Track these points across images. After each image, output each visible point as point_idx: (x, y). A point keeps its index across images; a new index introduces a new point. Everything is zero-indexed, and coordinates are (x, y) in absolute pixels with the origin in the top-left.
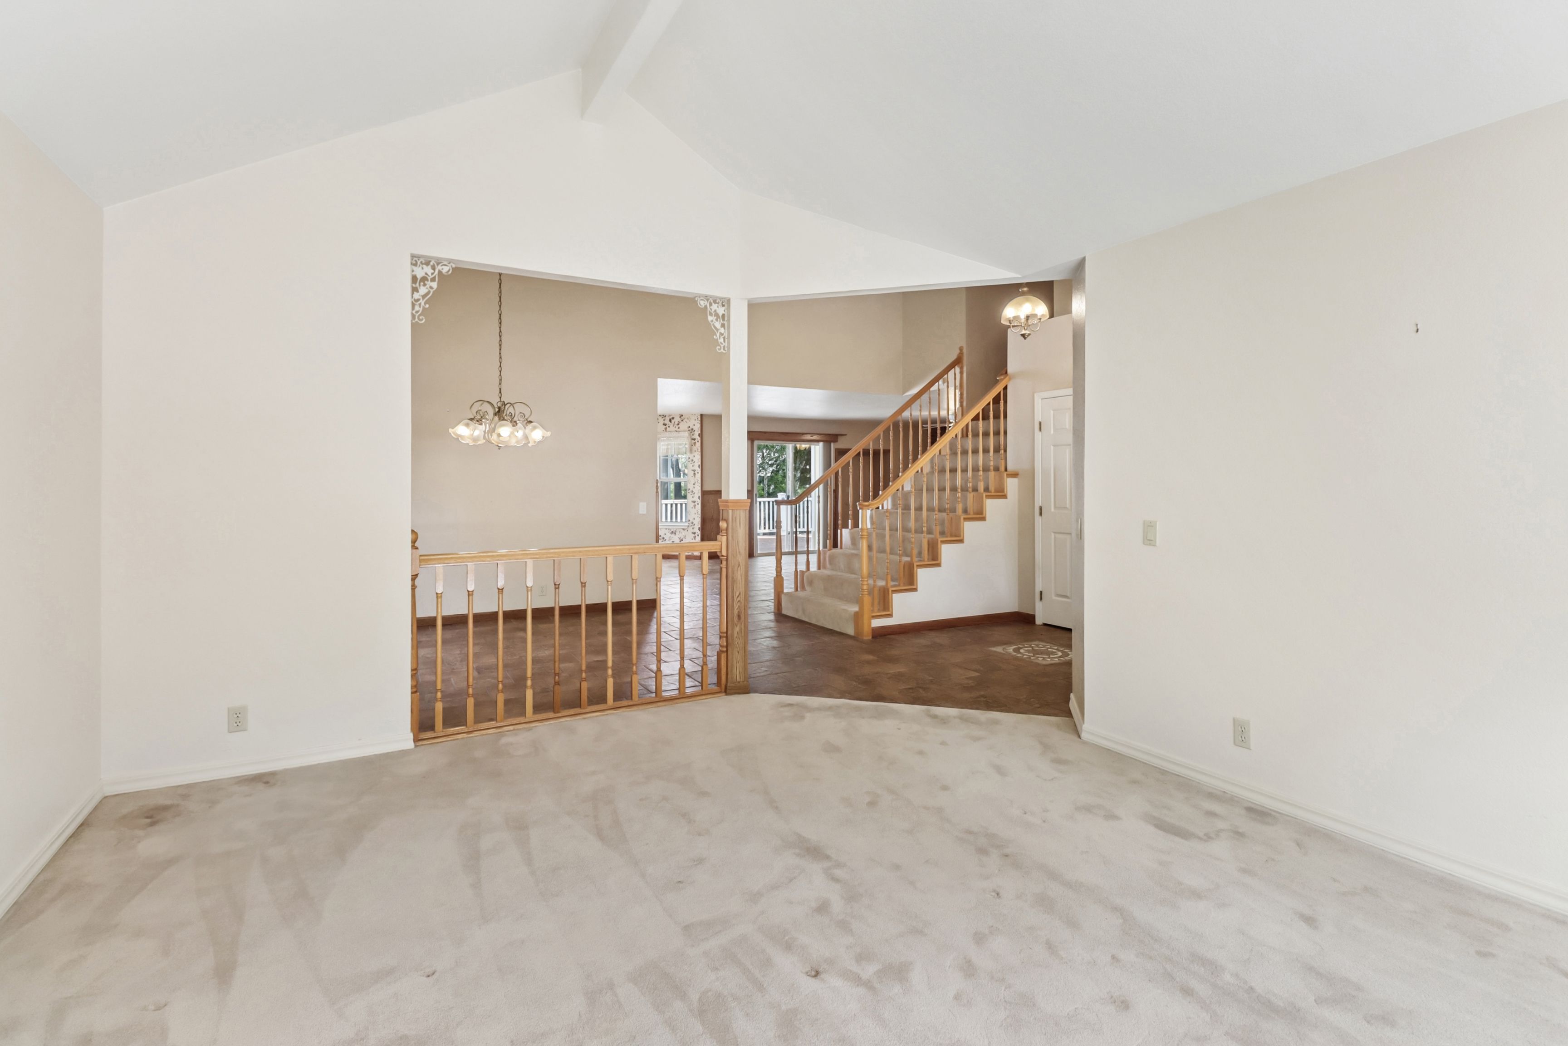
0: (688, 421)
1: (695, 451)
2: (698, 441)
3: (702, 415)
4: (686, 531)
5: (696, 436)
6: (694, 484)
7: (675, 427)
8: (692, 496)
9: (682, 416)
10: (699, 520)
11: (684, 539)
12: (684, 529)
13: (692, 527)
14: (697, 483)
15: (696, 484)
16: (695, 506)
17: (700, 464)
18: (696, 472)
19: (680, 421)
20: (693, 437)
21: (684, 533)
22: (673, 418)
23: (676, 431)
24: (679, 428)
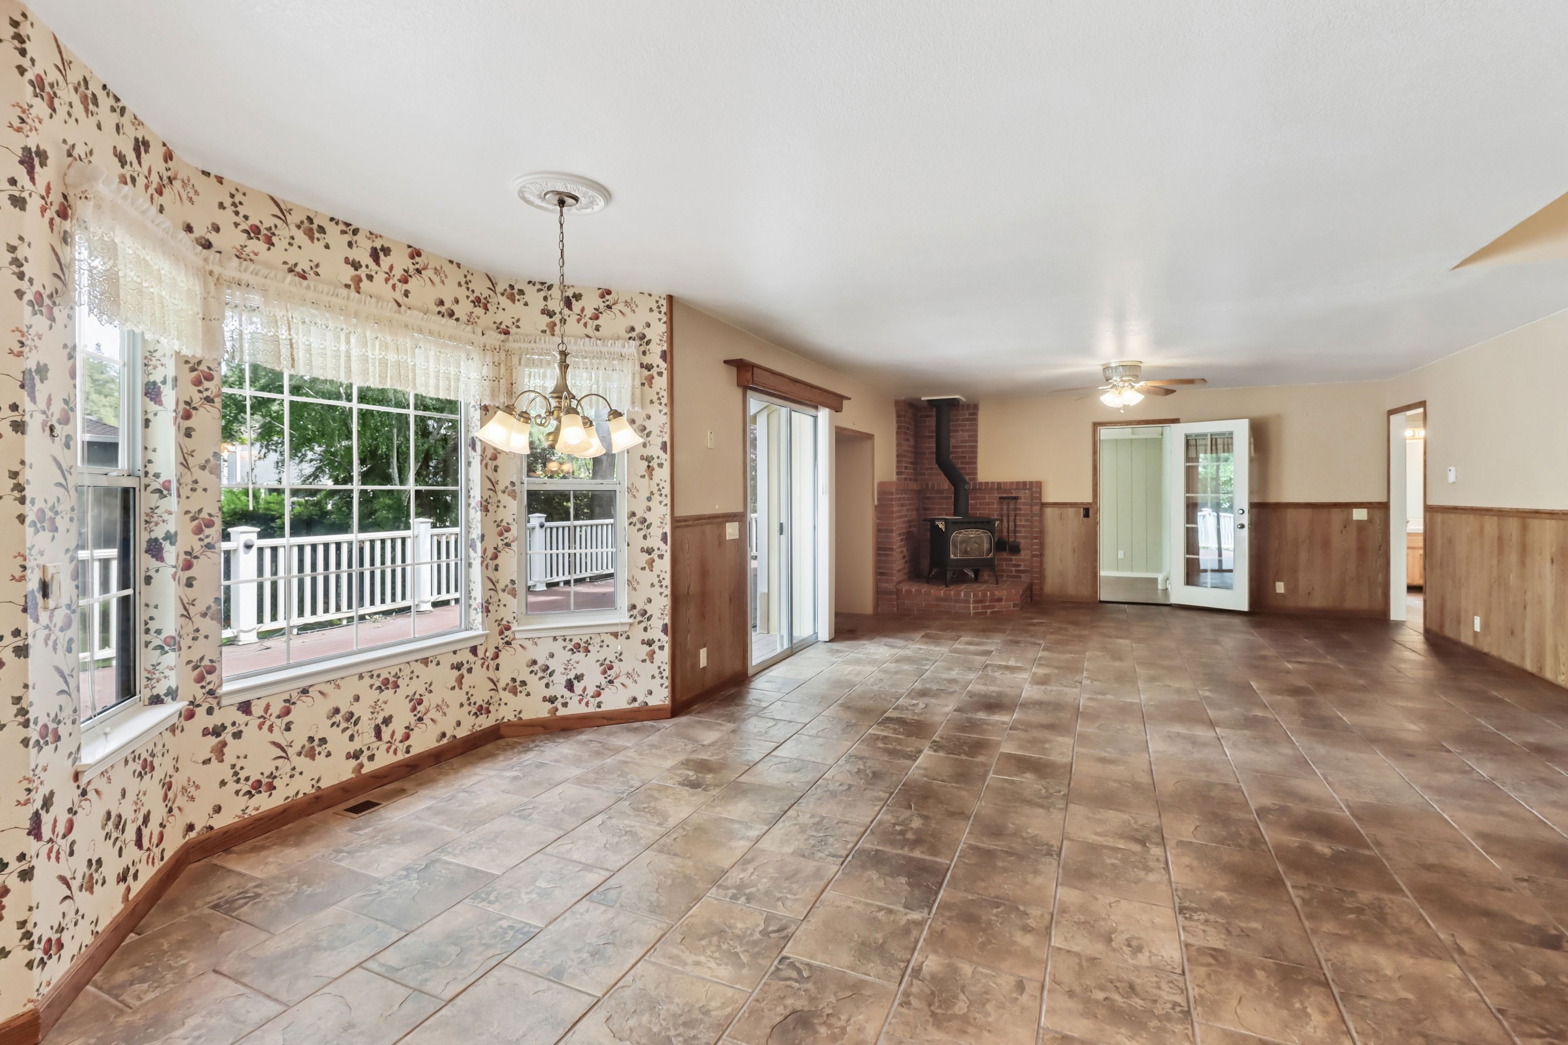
0: (626, 310)
1: (652, 402)
2: (660, 374)
3: (670, 298)
4: (622, 639)
5: (654, 358)
6: (649, 499)
7: (585, 325)
8: (642, 533)
9: (609, 292)
10: (666, 602)
11: (616, 665)
12: (616, 635)
13: (643, 625)
14: (657, 493)
15: (656, 498)
16: (651, 563)
17: (667, 438)
18: (654, 464)
19: (602, 306)
20: (647, 360)
21: (618, 645)
22: (578, 297)
23: (588, 336)
24: (597, 328)
